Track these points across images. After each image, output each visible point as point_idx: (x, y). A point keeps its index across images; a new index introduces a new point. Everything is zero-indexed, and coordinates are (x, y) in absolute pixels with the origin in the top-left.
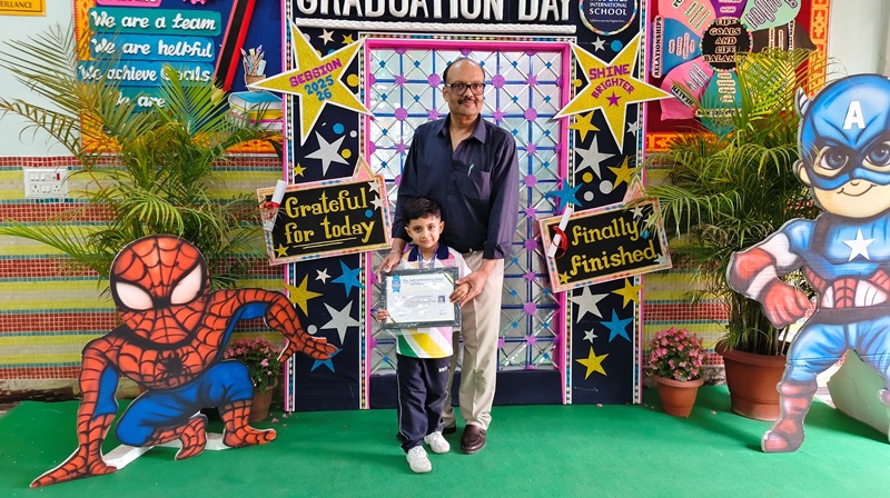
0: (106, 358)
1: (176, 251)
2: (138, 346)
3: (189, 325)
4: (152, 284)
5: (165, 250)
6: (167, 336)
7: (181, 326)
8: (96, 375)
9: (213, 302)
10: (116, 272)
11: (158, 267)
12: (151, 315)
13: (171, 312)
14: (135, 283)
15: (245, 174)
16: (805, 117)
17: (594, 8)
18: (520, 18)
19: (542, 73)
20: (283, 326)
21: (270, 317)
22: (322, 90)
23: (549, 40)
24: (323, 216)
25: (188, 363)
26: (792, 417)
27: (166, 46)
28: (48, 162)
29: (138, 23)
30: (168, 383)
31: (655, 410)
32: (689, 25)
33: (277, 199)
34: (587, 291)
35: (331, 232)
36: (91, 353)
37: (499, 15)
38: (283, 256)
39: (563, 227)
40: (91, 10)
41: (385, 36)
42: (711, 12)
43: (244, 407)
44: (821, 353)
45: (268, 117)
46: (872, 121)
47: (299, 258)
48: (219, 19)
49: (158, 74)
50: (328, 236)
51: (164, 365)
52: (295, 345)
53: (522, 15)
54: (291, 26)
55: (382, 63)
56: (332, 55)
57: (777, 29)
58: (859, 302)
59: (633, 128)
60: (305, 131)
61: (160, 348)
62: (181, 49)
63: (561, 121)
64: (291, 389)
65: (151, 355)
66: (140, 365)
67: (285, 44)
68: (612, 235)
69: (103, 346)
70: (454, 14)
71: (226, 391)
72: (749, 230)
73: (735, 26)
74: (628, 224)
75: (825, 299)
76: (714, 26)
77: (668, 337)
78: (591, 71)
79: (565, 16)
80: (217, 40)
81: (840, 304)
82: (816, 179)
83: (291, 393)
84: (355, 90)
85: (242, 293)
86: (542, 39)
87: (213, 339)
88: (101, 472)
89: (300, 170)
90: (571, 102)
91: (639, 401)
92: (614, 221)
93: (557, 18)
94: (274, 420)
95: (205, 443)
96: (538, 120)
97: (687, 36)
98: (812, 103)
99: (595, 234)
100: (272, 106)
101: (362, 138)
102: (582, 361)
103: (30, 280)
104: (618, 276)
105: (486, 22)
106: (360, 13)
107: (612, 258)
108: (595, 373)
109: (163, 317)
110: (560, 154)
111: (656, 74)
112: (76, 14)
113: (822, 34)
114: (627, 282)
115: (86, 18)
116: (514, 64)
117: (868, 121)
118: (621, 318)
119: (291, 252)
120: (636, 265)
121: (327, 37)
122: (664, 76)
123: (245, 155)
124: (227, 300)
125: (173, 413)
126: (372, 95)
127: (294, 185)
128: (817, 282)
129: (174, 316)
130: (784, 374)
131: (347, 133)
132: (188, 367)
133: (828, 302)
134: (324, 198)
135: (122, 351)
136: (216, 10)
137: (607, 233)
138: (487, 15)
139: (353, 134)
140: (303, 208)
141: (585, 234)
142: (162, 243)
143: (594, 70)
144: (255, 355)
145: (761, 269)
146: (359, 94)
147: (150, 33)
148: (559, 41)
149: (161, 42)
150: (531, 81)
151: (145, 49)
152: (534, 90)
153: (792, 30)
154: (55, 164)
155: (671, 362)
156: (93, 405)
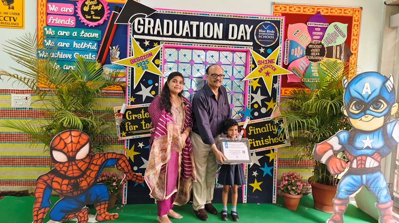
0: (46, 183)
1: (79, 137)
2: (61, 178)
3: (83, 169)
4: (68, 151)
5: (74, 136)
7: (79, 169)
8: (42, 190)
9: (94, 159)
10: (53, 146)
11: (71, 144)
13: (76, 163)
14: (61, 151)
15: (108, 99)
16: (346, 89)
17: (261, 35)
18: (229, 38)
19: (238, 61)
20: (123, 169)
21: (118, 165)
22: (144, 66)
23: (241, 48)
24: (142, 119)
25: (82, 185)
26: (338, 213)
27: (77, 44)
28: (22, 92)
29: (65, 34)
30: (73, 194)
31: (282, 207)
32: (300, 43)
33: (122, 112)
34: (254, 154)
35: (145, 126)
36: (40, 181)
37: (220, 37)
38: (124, 136)
39: (245, 127)
40: (44, 27)
41: (172, 44)
42: (309, 38)
43: (105, 204)
44: (351, 187)
45: (120, 75)
46: (374, 91)
47: (131, 137)
48: (100, 33)
49: (73, 56)
50: (144, 128)
51: (71, 186)
52: (128, 177)
53: (230, 37)
54: (132, 39)
55: (170, 54)
56: (149, 51)
57: (337, 46)
58: (367, 166)
59: (276, 86)
60: (136, 82)
61: (70, 178)
62: (83, 45)
63: (245, 81)
64: (125, 194)
65: (66, 182)
66: (61, 186)
67: (129, 46)
68: (265, 131)
69: (45, 178)
70: (201, 35)
71: (98, 197)
72: (322, 135)
73: (319, 44)
74: (272, 126)
75: (353, 164)
76: (311, 44)
77: (288, 176)
78: (258, 61)
79: (248, 38)
80: (99, 42)
81: (359, 167)
82: (351, 114)
83: (125, 196)
84: (158, 66)
85: (106, 155)
86: (238, 47)
87: (93, 175)
89: (133, 99)
90: (250, 74)
91: (275, 202)
92: (267, 125)
93: (245, 39)
94: (118, 208)
95: (88, 219)
96: (235, 81)
97: (299, 48)
98: (349, 83)
99: (258, 130)
100: (122, 71)
101: (160, 86)
102: (251, 185)
103: (12, 143)
104: (267, 148)
105: (215, 39)
106: (161, 34)
107: (265, 141)
108: (257, 190)
109: (72, 165)
110: (244, 95)
111: (286, 63)
112: (38, 29)
113: (356, 49)
114: (271, 151)
115: (42, 31)
116: (226, 57)
117: (372, 91)
118: (269, 166)
119: (128, 135)
120: (275, 144)
121: (147, 43)
122: (289, 64)
123: (109, 91)
124: (100, 157)
125: (74, 207)
126: (165, 68)
127: (130, 105)
128: (350, 157)
129: (77, 165)
130: (336, 195)
131: (154, 84)
132: (82, 187)
133: (354, 165)
134: (143, 112)
135: (54, 180)
136: (99, 30)
138: (215, 37)
139: (156, 85)
140: (134, 116)
141: (254, 130)
142: (73, 133)
143: (260, 61)
144: (110, 180)
145: (327, 151)
146: (160, 68)
147: (70, 38)
148: (245, 48)
149: (75, 42)
150: (233, 64)
151: (67, 45)
152: (234, 68)
153: (343, 47)
154: (25, 93)
155: (289, 187)
156: (40, 203)
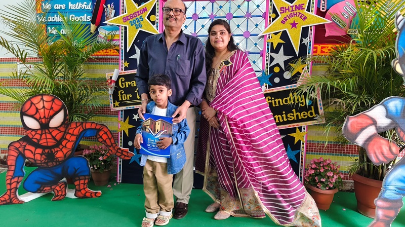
0: (18, 150)
2: (33, 146)
3: (58, 138)
4: (40, 118)
5: (46, 101)
6: (47, 142)
7: (54, 138)
8: (14, 158)
9: (70, 127)
10: (23, 111)
11: (43, 109)
12: (39, 132)
13: (49, 131)
14: (32, 116)
15: (106, 66)
16: (400, 30)
20: (105, 141)
21: (98, 136)
22: (138, 24)
25: (57, 156)
26: (382, 221)
27: (72, 5)
30: (48, 166)
33: (114, 79)
36: (12, 148)
38: (117, 106)
43: (85, 179)
45: (116, 38)
47: (124, 108)
49: (69, 18)
50: (138, 98)
51: (46, 156)
56: (143, 5)
59: (305, 41)
60: (129, 44)
61: (44, 148)
62: (78, 6)
64: (120, 171)
65: (39, 151)
66: (34, 155)
67: (121, 1)
68: (289, 103)
69: (17, 145)
71: (76, 171)
77: (316, 163)
78: (281, 8)
80: (93, 1)
83: (120, 174)
85: (84, 124)
87: (70, 145)
88: (16, 202)
89: (127, 64)
90: (269, 27)
92: (291, 95)
94: (109, 186)
95: (66, 194)
96: (251, 37)
99: (279, 102)
100: (117, 33)
104: (292, 126)
109: (45, 133)
111: (323, 9)
114: (297, 129)
116: (238, 7)
118: (293, 150)
119: (121, 105)
120: (303, 120)
122: (327, 10)
124: (77, 127)
125: (49, 179)
127: (124, 71)
130: (380, 194)
132: (57, 158)
135: (26, 148)
137: (286, 101)
140: (127, 83)
141: (273, 101)
142: (45, 98)
143: (283, 8)
145: (366, 127)
149: (70, 3)
150: (248, 16)
151: (63, 7)
152: (249, 21)
155: (316, 178)
156: (13, 172)
